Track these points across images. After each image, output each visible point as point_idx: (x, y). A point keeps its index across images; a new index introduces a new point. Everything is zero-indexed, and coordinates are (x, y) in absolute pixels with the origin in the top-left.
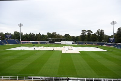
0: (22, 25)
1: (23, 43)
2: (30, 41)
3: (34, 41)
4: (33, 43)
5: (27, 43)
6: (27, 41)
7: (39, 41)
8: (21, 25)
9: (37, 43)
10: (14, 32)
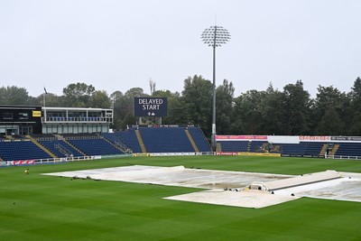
0: (226, 37)
1: (227, 147)
2: (273, 139)
3: (295, 140)
4: (285, 149)
5: (255, 147)
6: (250, 139)
7: (328, 139)
8: (216, 37)
9: (314, 150)
10: (187, 81)
